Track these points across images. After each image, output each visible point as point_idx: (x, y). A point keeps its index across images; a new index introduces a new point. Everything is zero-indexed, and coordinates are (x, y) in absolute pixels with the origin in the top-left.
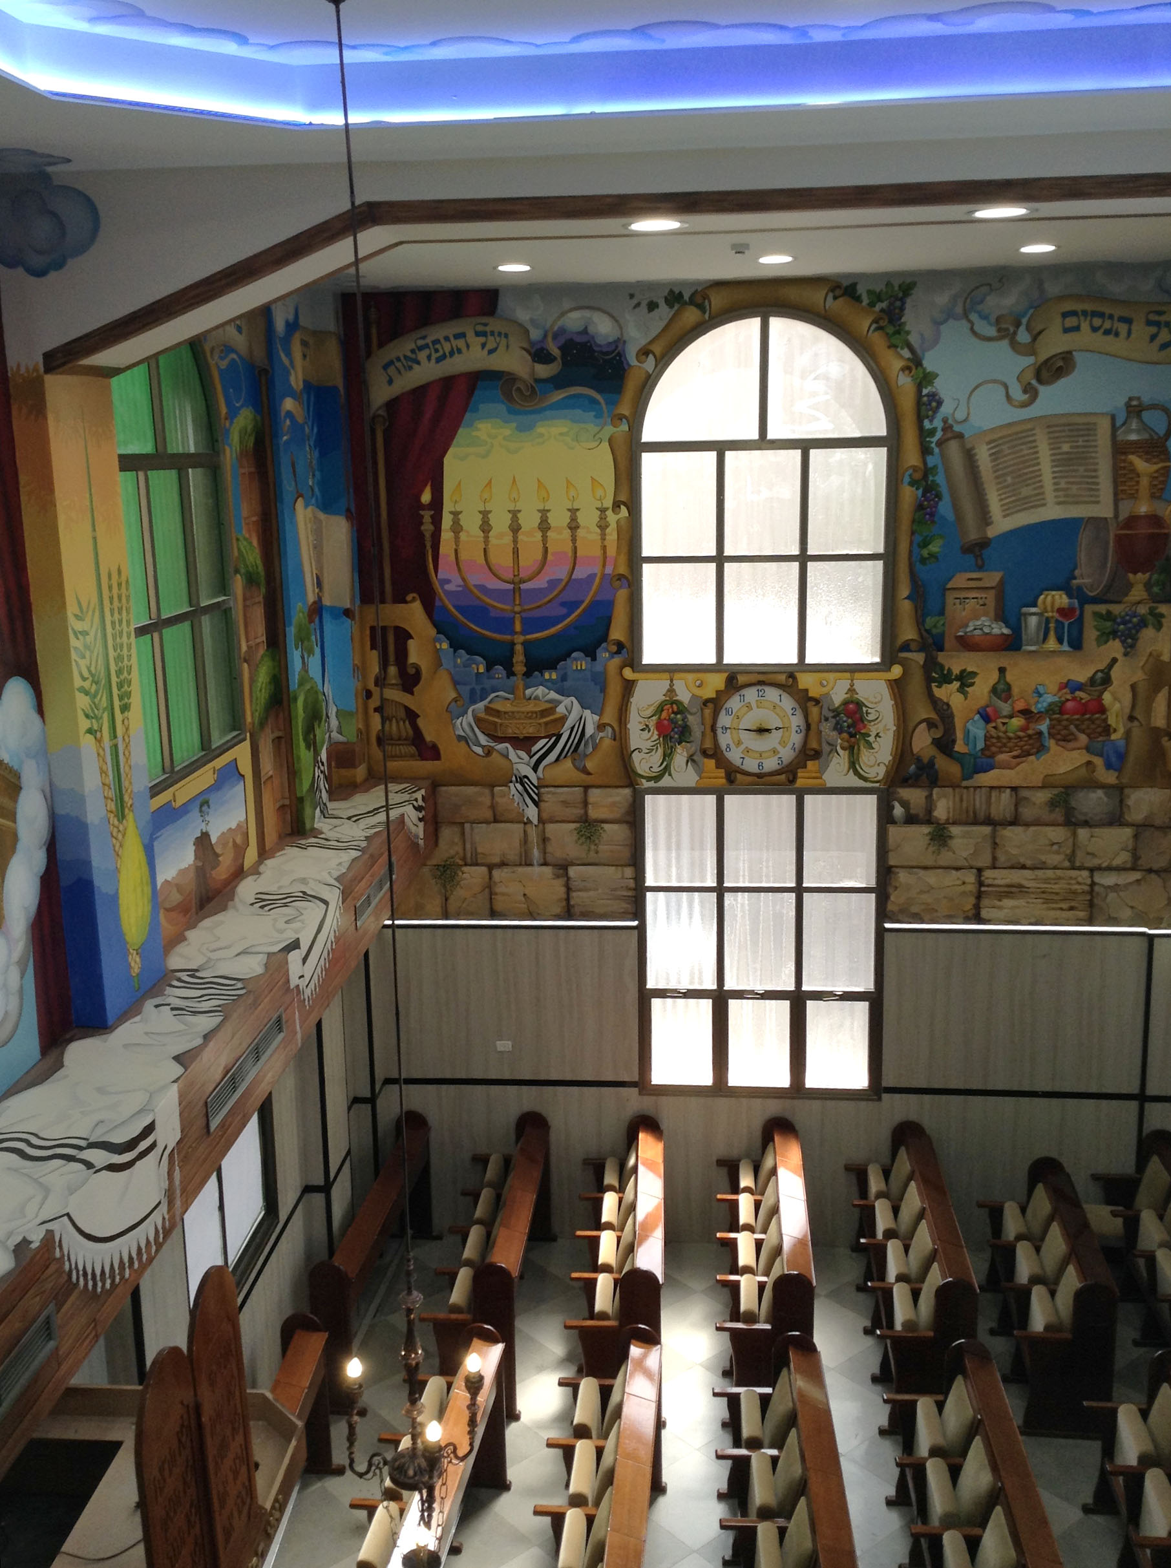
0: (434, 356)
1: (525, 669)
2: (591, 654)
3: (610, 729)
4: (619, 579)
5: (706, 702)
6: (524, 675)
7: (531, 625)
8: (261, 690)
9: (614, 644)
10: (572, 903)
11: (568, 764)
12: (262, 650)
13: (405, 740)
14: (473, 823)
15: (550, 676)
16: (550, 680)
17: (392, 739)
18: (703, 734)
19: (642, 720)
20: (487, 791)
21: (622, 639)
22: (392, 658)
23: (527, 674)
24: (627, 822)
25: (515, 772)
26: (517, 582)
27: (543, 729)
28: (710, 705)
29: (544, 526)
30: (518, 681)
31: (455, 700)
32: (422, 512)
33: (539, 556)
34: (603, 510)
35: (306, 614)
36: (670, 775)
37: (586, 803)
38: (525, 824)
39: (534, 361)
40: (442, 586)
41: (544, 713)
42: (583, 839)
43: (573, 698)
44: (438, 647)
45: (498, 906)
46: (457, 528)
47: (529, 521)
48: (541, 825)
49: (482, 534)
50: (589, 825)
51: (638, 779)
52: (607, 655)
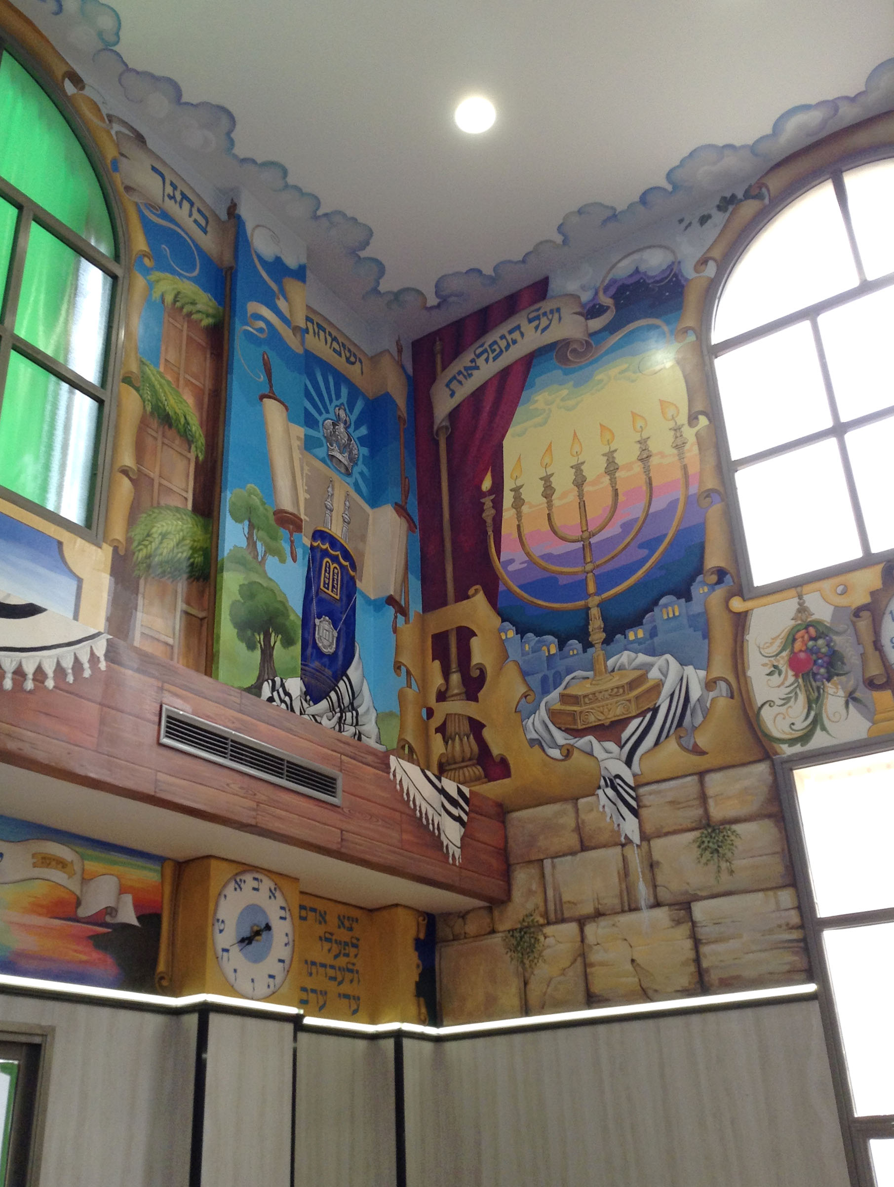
0: (491, 356)
1: (604, 635)
2: (684, 593)
3: (723, 685)
4: (707, 496)
5: (857, 613)
6: (603, 643)
7: (605, 581)
9: (712, 573)
10: (705, 964)
11: (671, 746)
13: (470, 759)
14: (553, 858)
15: (636, 635)
16: (637, 641)
17: (455, 763)
18: (863, 656)
19: (766, 660)
20: (569, 807)
21: (722, 564)
22: (454, 666)
23: (608, 641)
24: (769, 816)
25: (603, 773)
26: (585, 540)
27: (633, 706)
28: (865, 614)
29: (612, 468)
30: (597, 652)
31: (525, 696)
32: (483, 500)
33: (609, 501)
34: (677, 429)
36: (824, 729)
37: (703, 798)
38: (623, 845)
39: (587, 319)
40: (505, 568)
41: (632, 685)
42: (707, 854)
43: (668, 656)
44: (504, 637)
45: (597, 987)
46: (518, 503)
47: (594, 469)
48: (645, 844)
49: (545, 500)
50: (714, 830)
51: (775, 745)
52: (706, 589)
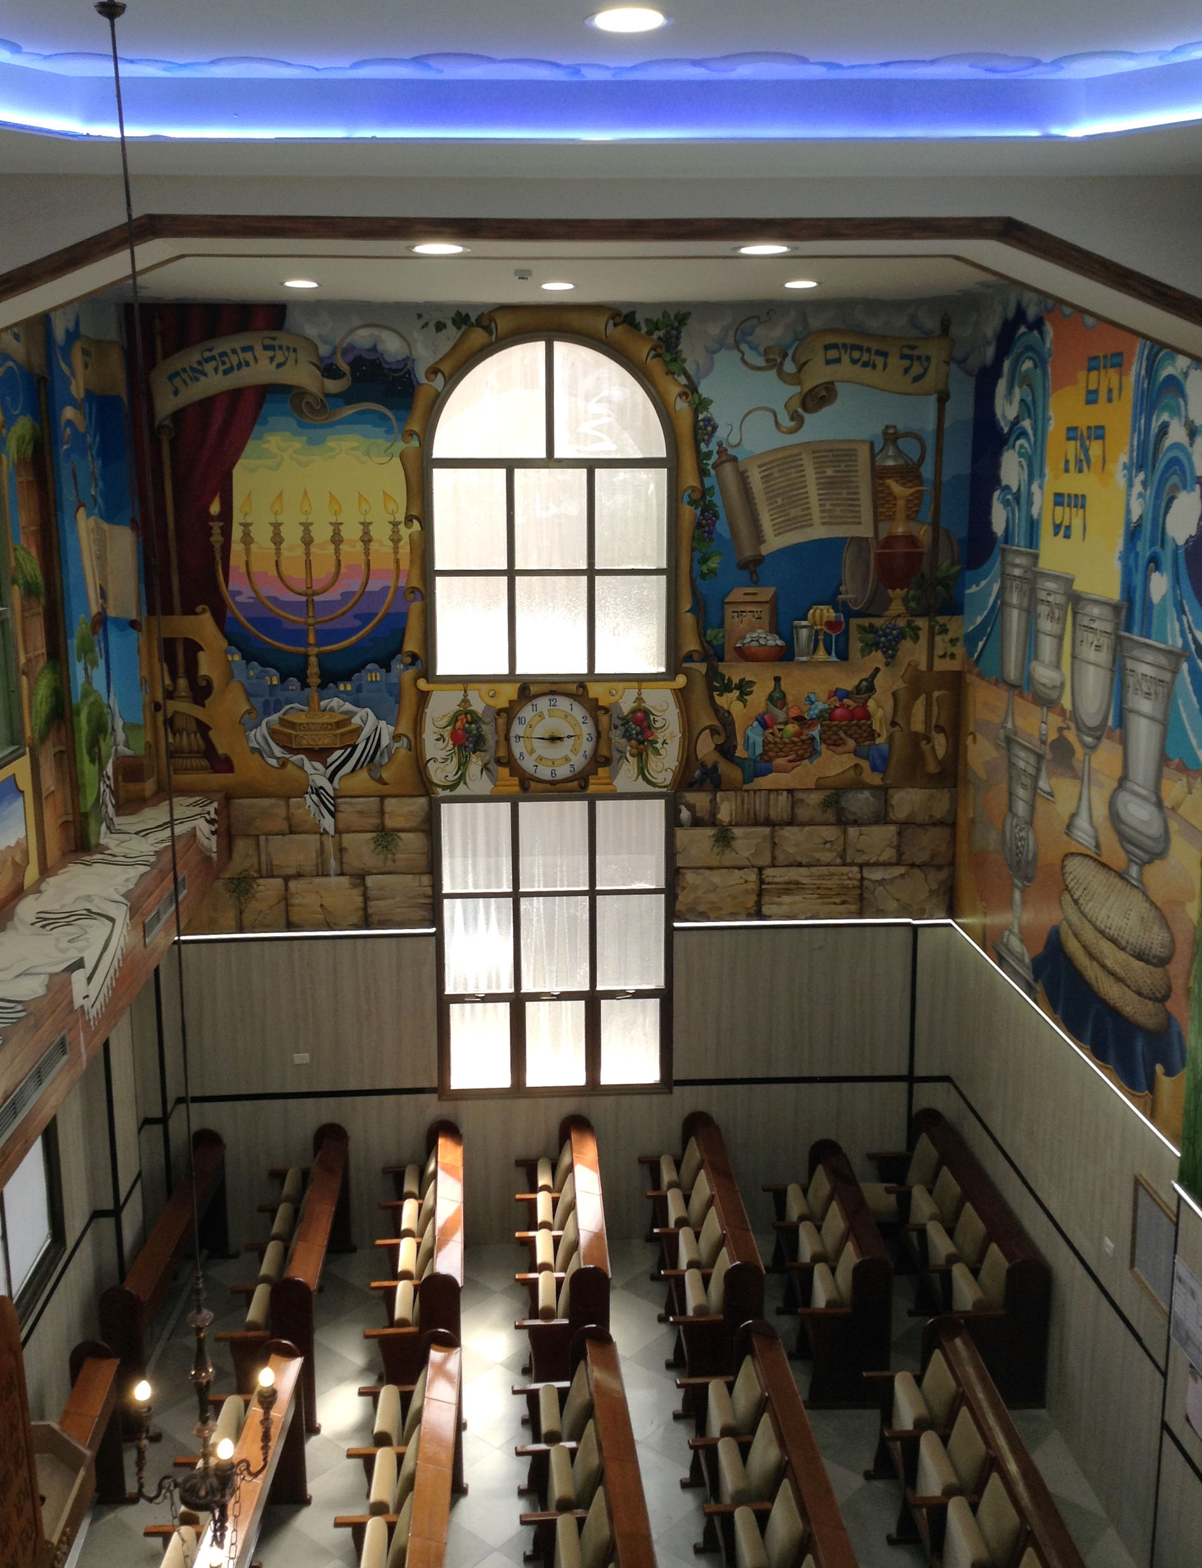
0: (221, 368)
1: (319, 681)
2: (386, 666)
3: (405, 739)
4: (412, 592)
5: (499, 712)
6: (318, 687)
7: (325, 637)
8: (41, 704)
9: (408, 656)
10: (370, 911)
11: (364, 774)
12: (42, 662)
13: (196, 752)
14: (267, 835)
15: (345, 687)
16: (345, 692)
17: (183, 752)
18: (497, 742)
19: (436, 730)
20: (282, 802)
21: (416, 651)
22: (181, 671)
23: (322, 686)
24: (423, 831)
25: (311, 783)
26: (310, 594)
27: (338, 740)
28: (504, 715)
29: (337, 539)
30: (313, 692)
31: (248, 712)
32: (211, 524)
33: (333, 569)
34: (395, 524)
35: (89, 624)
36: (465, 783)
37: (382, 813)
38: (322, 834)
39: (323, 376)
40: (233, 597)
41: (339, 724)
42: (380, 848)
43: (368, 710)
44: (230, 659)
45: (295, 918)
46: (247, 539)
47: (322, 534)
48: (337, 835)
49: (273, 546)
50: (386, 834)
51: (434, 788)
52: (402, 667)
